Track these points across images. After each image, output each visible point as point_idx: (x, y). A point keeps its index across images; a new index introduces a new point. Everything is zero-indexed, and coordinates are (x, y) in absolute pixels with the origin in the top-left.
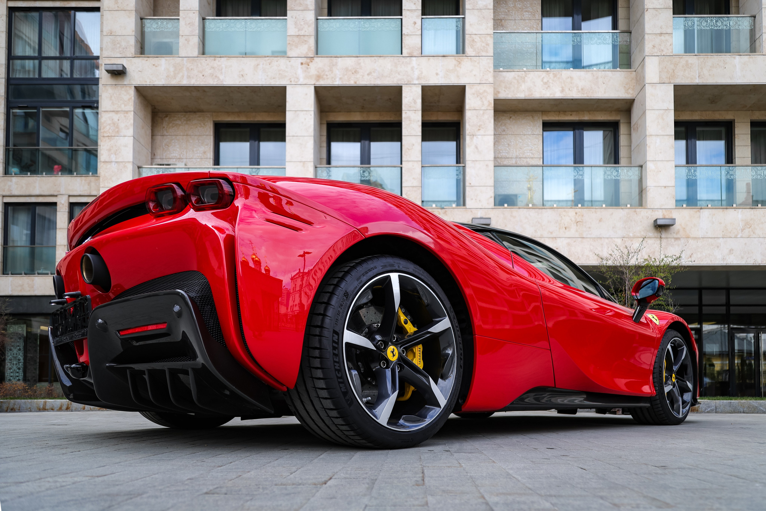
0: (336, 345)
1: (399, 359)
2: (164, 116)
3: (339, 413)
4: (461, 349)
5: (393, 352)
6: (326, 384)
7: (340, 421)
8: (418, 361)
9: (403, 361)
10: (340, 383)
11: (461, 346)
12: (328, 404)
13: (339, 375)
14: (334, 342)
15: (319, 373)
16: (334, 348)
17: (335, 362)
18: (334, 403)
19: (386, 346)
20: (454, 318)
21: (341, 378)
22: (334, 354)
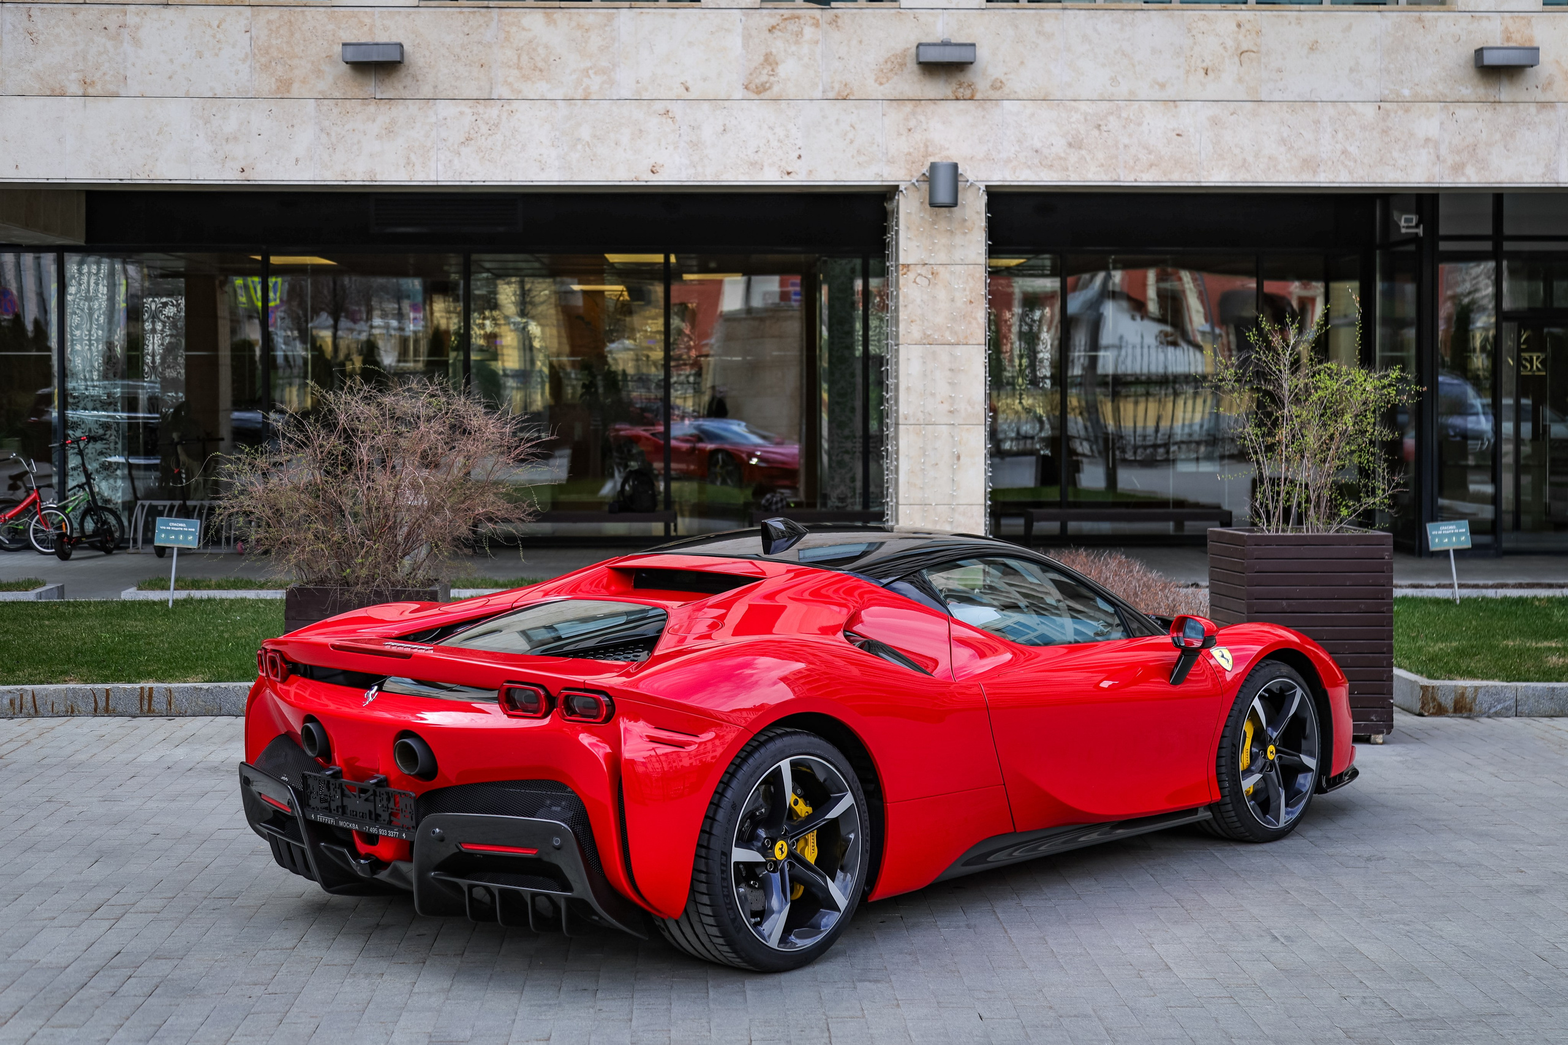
0: (724, 868)
1: (788, 856)
3: (725, 941)
4: (867, 828)
5: (781, 849)
6: (713, 911)
7: (726, 948)
8: (811, 855)
9: (794, 857)
10: (728, 909)
11: (868, 824)
12: (714, 931)
13: (728, 901)
14: (722, 864)
15: (705, 899)
16: (723, 872)
17: (723, 887)
18: (721, 931)
19: (774, 843)
20: (858, 790)
21: (730, 903)
22: (722, 878)
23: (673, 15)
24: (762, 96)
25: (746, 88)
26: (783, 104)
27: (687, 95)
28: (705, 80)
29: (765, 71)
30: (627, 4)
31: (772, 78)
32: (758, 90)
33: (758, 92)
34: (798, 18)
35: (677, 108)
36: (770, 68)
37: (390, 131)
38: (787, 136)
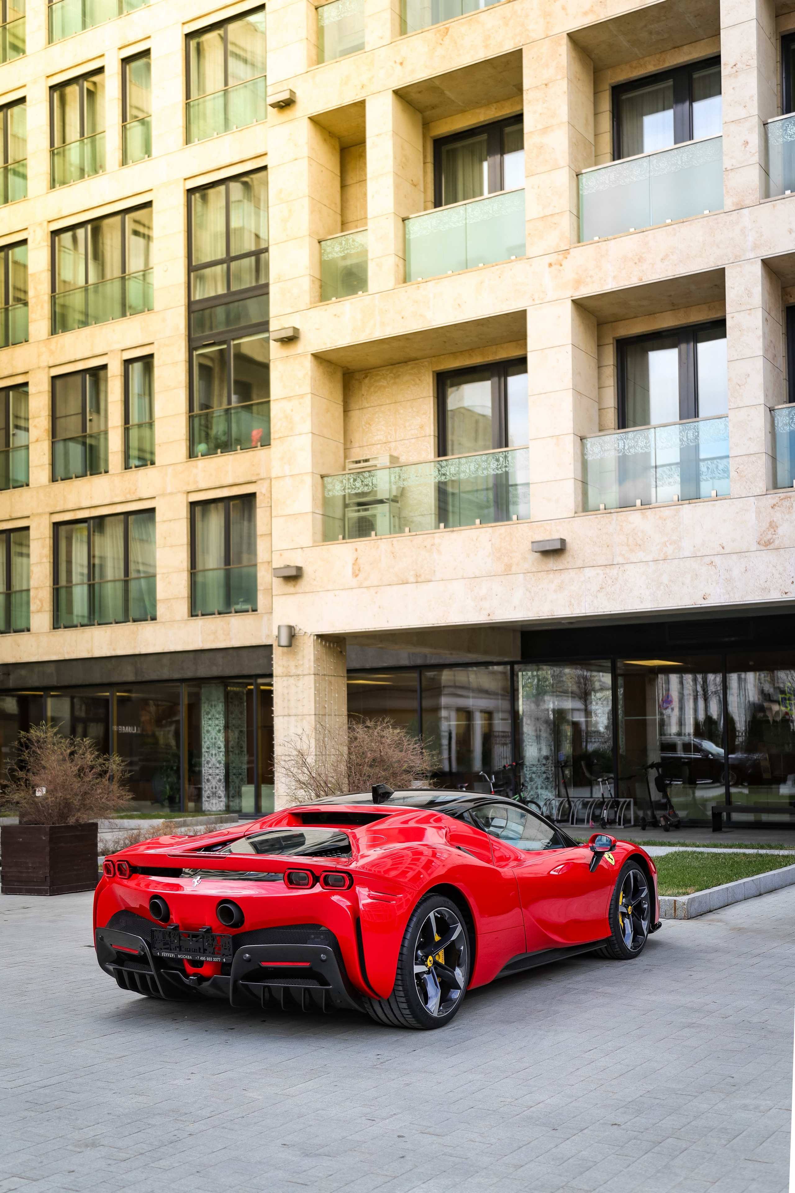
2: (363, 376)
23: (714, 505)
24: (768, 547)
25: (759, 543)
26: (782, 551)
27: (723, 551)
28: (733, 541)
29: (770, 532)
30: (687, 502)
31: (774, 536)
32: (766, 544)
33: (766, 546)
34: (790, 497)
35: (717, 560)
36: (773, 530)
37: (561, 587)
38: (785, 571)
